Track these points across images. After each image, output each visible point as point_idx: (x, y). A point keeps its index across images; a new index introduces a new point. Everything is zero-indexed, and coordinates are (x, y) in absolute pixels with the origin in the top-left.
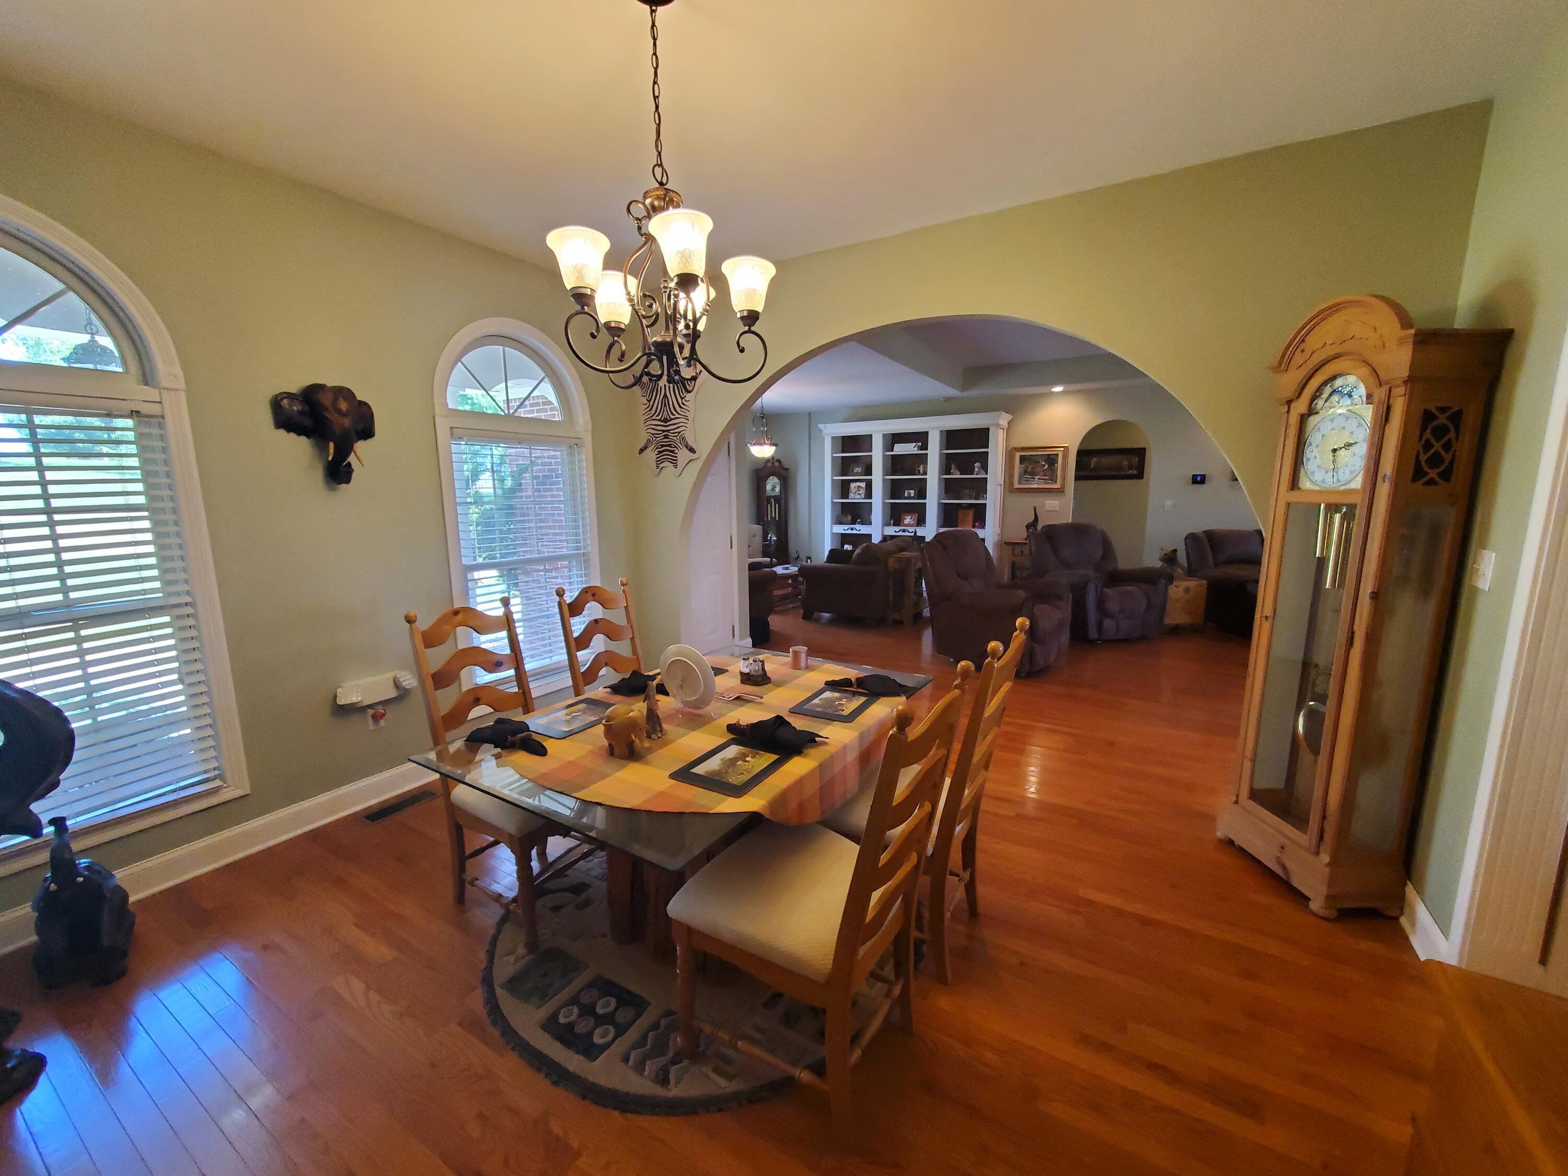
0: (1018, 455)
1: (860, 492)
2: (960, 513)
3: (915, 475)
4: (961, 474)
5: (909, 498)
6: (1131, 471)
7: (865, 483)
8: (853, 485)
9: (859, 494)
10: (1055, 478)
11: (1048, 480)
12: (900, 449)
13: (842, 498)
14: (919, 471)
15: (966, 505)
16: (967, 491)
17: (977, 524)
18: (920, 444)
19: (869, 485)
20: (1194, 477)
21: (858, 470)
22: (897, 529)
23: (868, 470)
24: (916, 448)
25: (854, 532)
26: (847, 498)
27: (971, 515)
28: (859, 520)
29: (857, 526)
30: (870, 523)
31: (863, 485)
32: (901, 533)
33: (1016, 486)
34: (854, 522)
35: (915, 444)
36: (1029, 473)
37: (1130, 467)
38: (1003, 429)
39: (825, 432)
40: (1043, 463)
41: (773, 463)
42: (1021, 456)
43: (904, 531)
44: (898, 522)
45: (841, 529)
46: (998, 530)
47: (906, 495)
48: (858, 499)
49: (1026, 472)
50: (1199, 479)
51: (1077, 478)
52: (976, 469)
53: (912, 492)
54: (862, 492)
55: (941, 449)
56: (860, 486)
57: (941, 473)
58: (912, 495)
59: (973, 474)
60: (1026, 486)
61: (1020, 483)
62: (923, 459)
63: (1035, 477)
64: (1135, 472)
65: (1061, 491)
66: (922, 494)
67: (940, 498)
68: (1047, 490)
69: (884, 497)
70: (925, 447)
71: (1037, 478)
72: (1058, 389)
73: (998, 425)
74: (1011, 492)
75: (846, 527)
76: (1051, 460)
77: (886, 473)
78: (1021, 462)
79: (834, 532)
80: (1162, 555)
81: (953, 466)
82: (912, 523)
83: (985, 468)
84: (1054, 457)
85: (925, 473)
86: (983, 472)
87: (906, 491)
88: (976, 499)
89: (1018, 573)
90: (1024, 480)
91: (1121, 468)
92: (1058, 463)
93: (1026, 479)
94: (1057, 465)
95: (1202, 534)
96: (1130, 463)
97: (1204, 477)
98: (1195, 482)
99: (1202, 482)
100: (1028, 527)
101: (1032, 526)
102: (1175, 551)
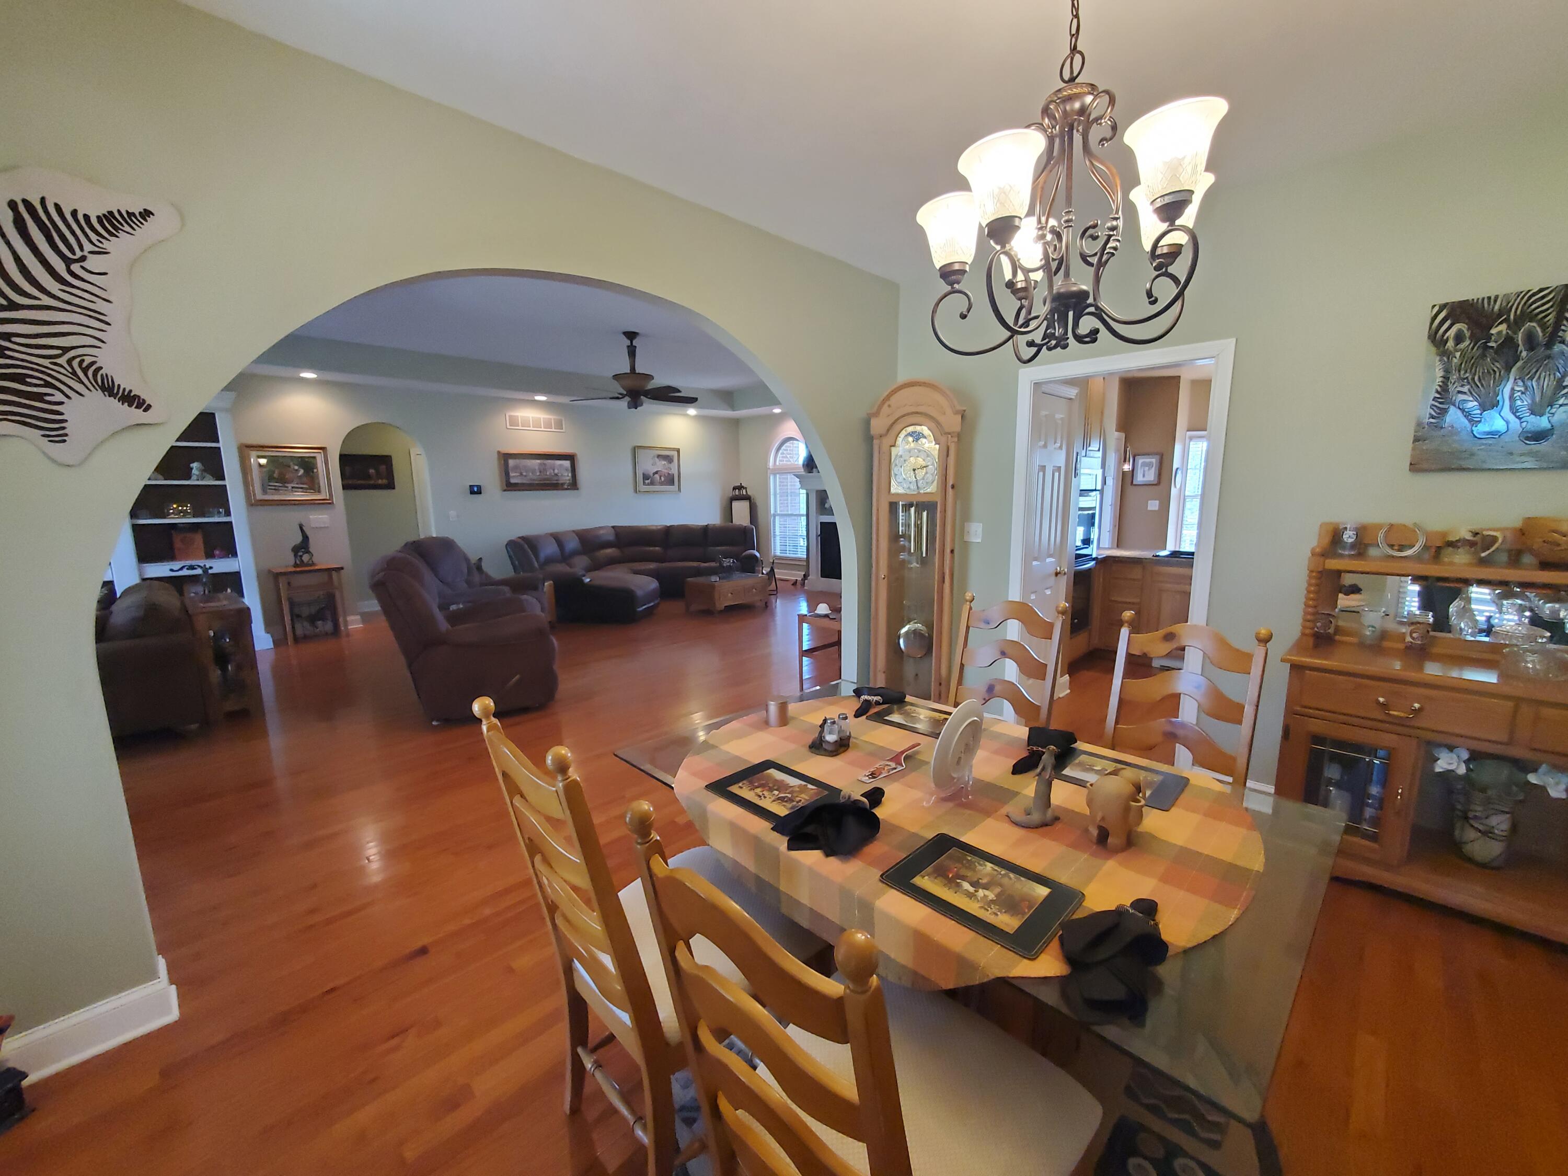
0: (255, 456)
2: (177, 537)
4: (166, 479)
6: (384, 481)
10: (316, 486)
11: (307, 489)
15: (189, 526)
16: (175, 505)
17: (217, 552)
20: (472, 487)
27: (198, 538)
33: (260, 496)
36: (276, 480)
37: (380, 476)
40: (296, 467)
42: (259, 457)
46: (256, 557)
49: (271, 479)
50: (476, 489)
51: (344, 487)
52: (195, 472)
59: (190, 479)
60: (276, 497)
61: (264, 492)
63: (286, 485)
64: (387, 481)
65: (327, 503)
68: (308, 502)
71: (290, 486)
72: (308, 375)
73: (228, 410)
74: (255, 505)
76: (308, 465)
78: (260, 465)
84: (311, 460)
88: (216, 516)
90: (270, 489)
91: (369, 477)
92: (317, 468)
93: (273, 488)
94: (315, 470)
95: (520, 540)
96: (378, 472)
97: (479, 487)
98: (472, 492)
99: (479, 492)
100: (296, 550)
101: (303, 547)
102: (480, 559)
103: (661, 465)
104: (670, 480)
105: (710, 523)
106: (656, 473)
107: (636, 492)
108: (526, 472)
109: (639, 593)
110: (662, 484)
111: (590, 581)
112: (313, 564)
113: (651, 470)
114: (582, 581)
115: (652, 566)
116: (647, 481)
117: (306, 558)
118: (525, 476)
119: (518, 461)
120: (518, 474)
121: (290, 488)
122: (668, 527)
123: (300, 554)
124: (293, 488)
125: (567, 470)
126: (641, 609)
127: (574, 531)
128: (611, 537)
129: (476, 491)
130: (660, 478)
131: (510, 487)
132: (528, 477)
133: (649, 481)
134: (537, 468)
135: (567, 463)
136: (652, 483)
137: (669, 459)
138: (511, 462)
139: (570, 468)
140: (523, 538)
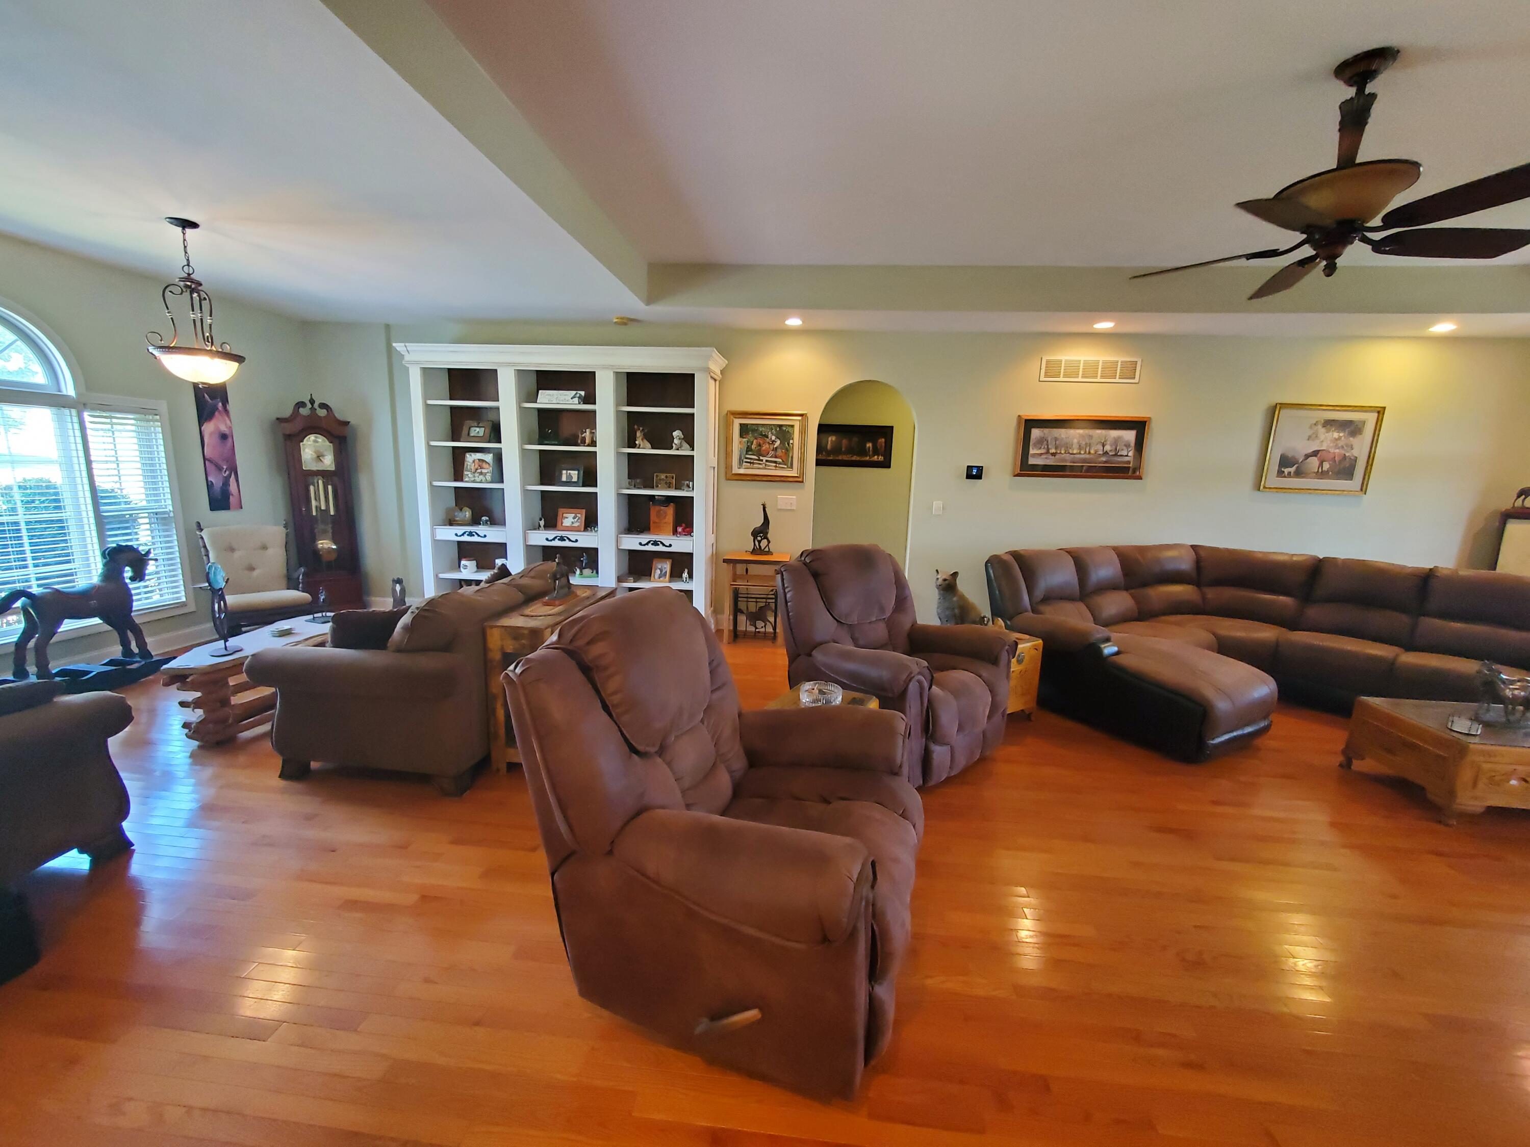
0: (737, 422)
1: (484, 471)
2: (654, 510)
3: (576, 445)
4: (653, 448)
5: (568, 483)
6: (876, 457)
7: (491, 455)
8: (470, 458)
9: (481, 473)
10: (790, 461)
11: (780, 464)
12: (550, 399)
13: (456, 480)
14: (584, 438)
15: (663, 498)
16: (663, 476)
17: (680, 529)
18: (583, 393)
19: (499, 458)
20: (970, 468)
21: (478, 431)
22: (551, 534)
23: (495, 433)
24: (576, 400)
25: (475, 539)
26: (462, 480)
27: (670, 512)
28: (484, 518)
29: (481, 529)
30: (503, 523)
31: (489, 458)
32: (557, 543)
33: (736, 470)
34: (475, 521)
35: (574, 392)
36: (753, 452)
37: (876, 452)
38: (715, 380)
39: (407, 357)
40: (773, 438)
41: (313, 409)
42: (741, 424)
43: (562, 539)
44: (551, 522)
45: (450, 534)
46: (712, 539)
47: (564, 479)
48: (481, 482)
49: (749, 449)
50: (975, 472)
51: (819, 463)
52: (676, 441)
53: (574, 474)
54: (488, 470)
55: (618, 404)
56: (483, 461)
57: (619, 445)
58: (575, 479)
59: (671, 448)
60: (750, 472)
61: (740, 467)
62: (589, 419)
63: (761, 458)
64: (881, 458)
65: (799, 480)
66: (590, 478)
67: (619, 486)
68: (778, 479)
69: (525, 481)
70: (590, 398)
71: (765, 459)
72: (794, 322)
73: (708, 370)
74: (728, 479)
75: (460, 530)
76: (784, 433)
77: (526, 438)
78: (741, 436)
79: (438, 538)
80: (940, 580)
81: (638, 434)
82: (576, 525)
83: (689, 440)
84: (788, 429)
85: (593, 443)
86: (686, 445)
87: (564, 472)
88: (678, 488)
89: (742, 605)
90: (746, 462)
91: (864, 452)
92: (793, 439)
93: (749, 461)
94: (791, 441)
95: (1009, 558)
96: (875, 447)
97: (980, 469)
98: (969, 476)
99: (979, 476)
100: (755, 533)
101: (761, 532)
102: (955, 575)
103: (1328, 440)
104: (1345, 469)
105: (1440, 565)
106: (1315, 453)
107: (1259, 490)
108: (1056, 448)
109: (1222, 705)
110: (1322, 475)
111: (1117, 653)
112: (769, 553)
113: (1300, 446)
114: (1100, 651)
115: (1266, 633)
116: (1286, 471)
117: (764, 543)
118: (1054, 454)
119: (1046, 431)
120: (1043, 451)
121: (764, 461)
122: (1320, 561)
123: (759, 538)
124: (767, 461)
125: (1127, 446)
126: (1218, 740)
127: (1115, 549)
128: (1186, 564)
129: (974, 474)
130: (1321, 464)
131: (1025, 469)
132: (1057, 456)
133: (1292, 470)
134: (1075, 441)
135: (1130, 436)
136: (1299, 474)
137: (1353, 428)
138: (1036, 433)
139: (1133, 444)
140: (1016, 555)
